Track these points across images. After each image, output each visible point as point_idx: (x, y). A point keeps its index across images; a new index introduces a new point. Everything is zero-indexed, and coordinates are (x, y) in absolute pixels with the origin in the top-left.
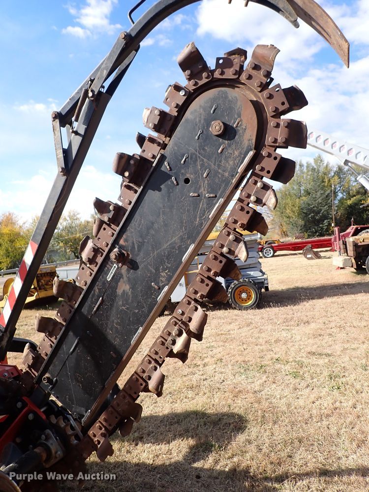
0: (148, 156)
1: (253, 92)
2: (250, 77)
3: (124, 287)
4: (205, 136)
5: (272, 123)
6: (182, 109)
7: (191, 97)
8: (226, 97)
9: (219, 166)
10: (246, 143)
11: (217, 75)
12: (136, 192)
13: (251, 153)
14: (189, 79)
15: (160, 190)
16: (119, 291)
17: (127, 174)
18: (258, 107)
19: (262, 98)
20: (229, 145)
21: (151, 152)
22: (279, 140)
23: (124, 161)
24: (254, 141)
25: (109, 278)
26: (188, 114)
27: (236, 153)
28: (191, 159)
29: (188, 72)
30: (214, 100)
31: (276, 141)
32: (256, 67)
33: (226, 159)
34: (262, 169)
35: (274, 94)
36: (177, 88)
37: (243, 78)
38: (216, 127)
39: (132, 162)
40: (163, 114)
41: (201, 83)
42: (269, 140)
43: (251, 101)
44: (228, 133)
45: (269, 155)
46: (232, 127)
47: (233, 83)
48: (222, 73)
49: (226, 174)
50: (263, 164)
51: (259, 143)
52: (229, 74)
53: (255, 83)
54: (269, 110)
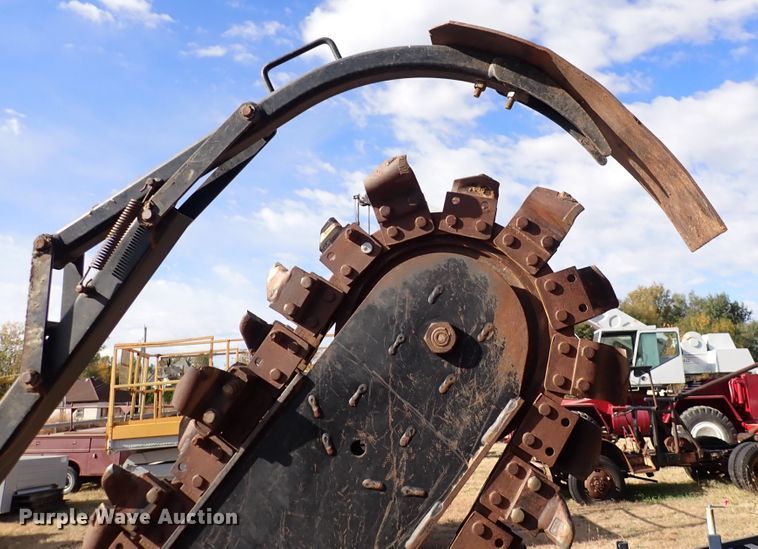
0: (270, 375)
1: (518, 272)
2: (515, 244)
4: (412, 351)
5: (558, 343)
6: (363, 282)
7: (385, 260)
8: (464, 275)
9: (438, 423)
10: (501, 381)
11: (446, 225)
12: (224, 458)
13: (513, 405)
14: (385, 224)
15: (287, 462)
17: (209, 417)
19: (539, 288)
20: (465, 380)
21: (275, 364)
22: (576, 382)
23: (206, 385)
24: (520, 378)
26: (376, 296)
27: (480, 399)
28: (375, 399)
29: (384, 210)
30: (436, 276)
31: (567, 384)
32: (531, 228)
33: (456, 409)
34: (537, 444)
35: (566, 285)
36: (358, 237)
37: (501, 241)
38: (438, 336)
39: (228, 389)
40: (317, 285)
41: (409, 235)
42: (552, 378)
43: (515, 289)
44: (467, 352)
45: (553, 414)
46: (475, 342)
47: (478, 248)
48: (458, 225)
49: (454, 445)
50: (537, 432)
51: (531, 384)
52: (473, 228)
53: (526, 258)
54: (553, 316)
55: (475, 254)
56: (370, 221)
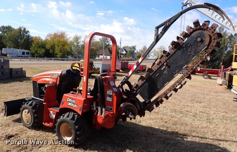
0: (180, 42)
1: (210, 33)
2: (210, 30)
3: (166, 72)
4: (196, 41)
5: (213, 41)
6: (191, 33)
7: (194, 31)
8: (203, 33)
9: (197, 48)
10: (205, 44)
11: (202, 27)
12: (174, 50)
13: (206, 47)
14: (195, 27)
15: (180, 50)
16: (164, 73)
17: (174, 46)
18: (210, 37)
19: (212, 35)
20: (201, 44)
21: (180, 41)
22: (214, 45)
23: (174, 43)
25: (162, 69)
26: (192, 35)
27: (203, 46)
28: (191, 45)
29: (195, 25)
30: (200, 33)
31: (213, 45)
32: (212, 28)
33: (200, 47)
34: (208, 51)
35: (215, 35)
36: (191, 28)
37: (208, 29)
38: (199, 39)
39: (176, 43)
40: (186, 33)
41: (197, 28)
42: (211, 45)
43: (209, 35)
44: (202, 41)
45: (211, 48)
46: (203, 40)
47: (205, 30)
48: (203, 27)
49: (199, 50)
50: (208, 50)
51: (209, 45)
52: (205, 28)
53: (211, 31)
54: (213, 38)
55: (204, 30)
56: (193, 26)
